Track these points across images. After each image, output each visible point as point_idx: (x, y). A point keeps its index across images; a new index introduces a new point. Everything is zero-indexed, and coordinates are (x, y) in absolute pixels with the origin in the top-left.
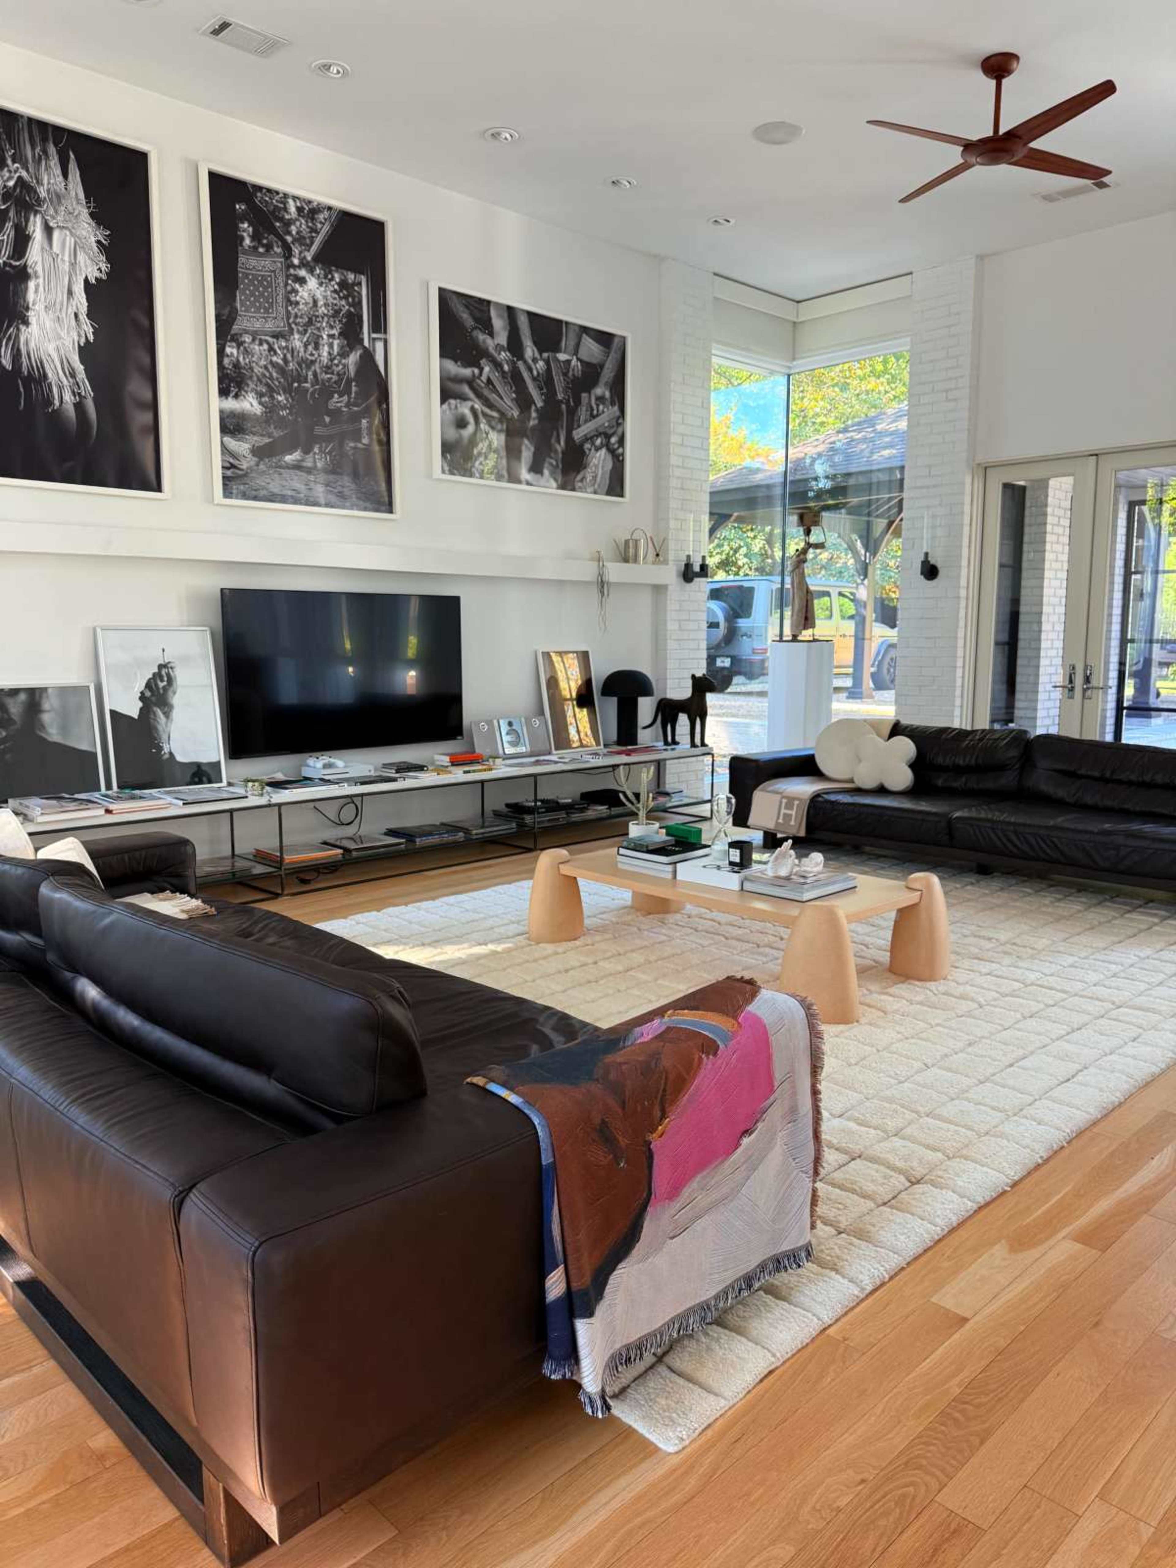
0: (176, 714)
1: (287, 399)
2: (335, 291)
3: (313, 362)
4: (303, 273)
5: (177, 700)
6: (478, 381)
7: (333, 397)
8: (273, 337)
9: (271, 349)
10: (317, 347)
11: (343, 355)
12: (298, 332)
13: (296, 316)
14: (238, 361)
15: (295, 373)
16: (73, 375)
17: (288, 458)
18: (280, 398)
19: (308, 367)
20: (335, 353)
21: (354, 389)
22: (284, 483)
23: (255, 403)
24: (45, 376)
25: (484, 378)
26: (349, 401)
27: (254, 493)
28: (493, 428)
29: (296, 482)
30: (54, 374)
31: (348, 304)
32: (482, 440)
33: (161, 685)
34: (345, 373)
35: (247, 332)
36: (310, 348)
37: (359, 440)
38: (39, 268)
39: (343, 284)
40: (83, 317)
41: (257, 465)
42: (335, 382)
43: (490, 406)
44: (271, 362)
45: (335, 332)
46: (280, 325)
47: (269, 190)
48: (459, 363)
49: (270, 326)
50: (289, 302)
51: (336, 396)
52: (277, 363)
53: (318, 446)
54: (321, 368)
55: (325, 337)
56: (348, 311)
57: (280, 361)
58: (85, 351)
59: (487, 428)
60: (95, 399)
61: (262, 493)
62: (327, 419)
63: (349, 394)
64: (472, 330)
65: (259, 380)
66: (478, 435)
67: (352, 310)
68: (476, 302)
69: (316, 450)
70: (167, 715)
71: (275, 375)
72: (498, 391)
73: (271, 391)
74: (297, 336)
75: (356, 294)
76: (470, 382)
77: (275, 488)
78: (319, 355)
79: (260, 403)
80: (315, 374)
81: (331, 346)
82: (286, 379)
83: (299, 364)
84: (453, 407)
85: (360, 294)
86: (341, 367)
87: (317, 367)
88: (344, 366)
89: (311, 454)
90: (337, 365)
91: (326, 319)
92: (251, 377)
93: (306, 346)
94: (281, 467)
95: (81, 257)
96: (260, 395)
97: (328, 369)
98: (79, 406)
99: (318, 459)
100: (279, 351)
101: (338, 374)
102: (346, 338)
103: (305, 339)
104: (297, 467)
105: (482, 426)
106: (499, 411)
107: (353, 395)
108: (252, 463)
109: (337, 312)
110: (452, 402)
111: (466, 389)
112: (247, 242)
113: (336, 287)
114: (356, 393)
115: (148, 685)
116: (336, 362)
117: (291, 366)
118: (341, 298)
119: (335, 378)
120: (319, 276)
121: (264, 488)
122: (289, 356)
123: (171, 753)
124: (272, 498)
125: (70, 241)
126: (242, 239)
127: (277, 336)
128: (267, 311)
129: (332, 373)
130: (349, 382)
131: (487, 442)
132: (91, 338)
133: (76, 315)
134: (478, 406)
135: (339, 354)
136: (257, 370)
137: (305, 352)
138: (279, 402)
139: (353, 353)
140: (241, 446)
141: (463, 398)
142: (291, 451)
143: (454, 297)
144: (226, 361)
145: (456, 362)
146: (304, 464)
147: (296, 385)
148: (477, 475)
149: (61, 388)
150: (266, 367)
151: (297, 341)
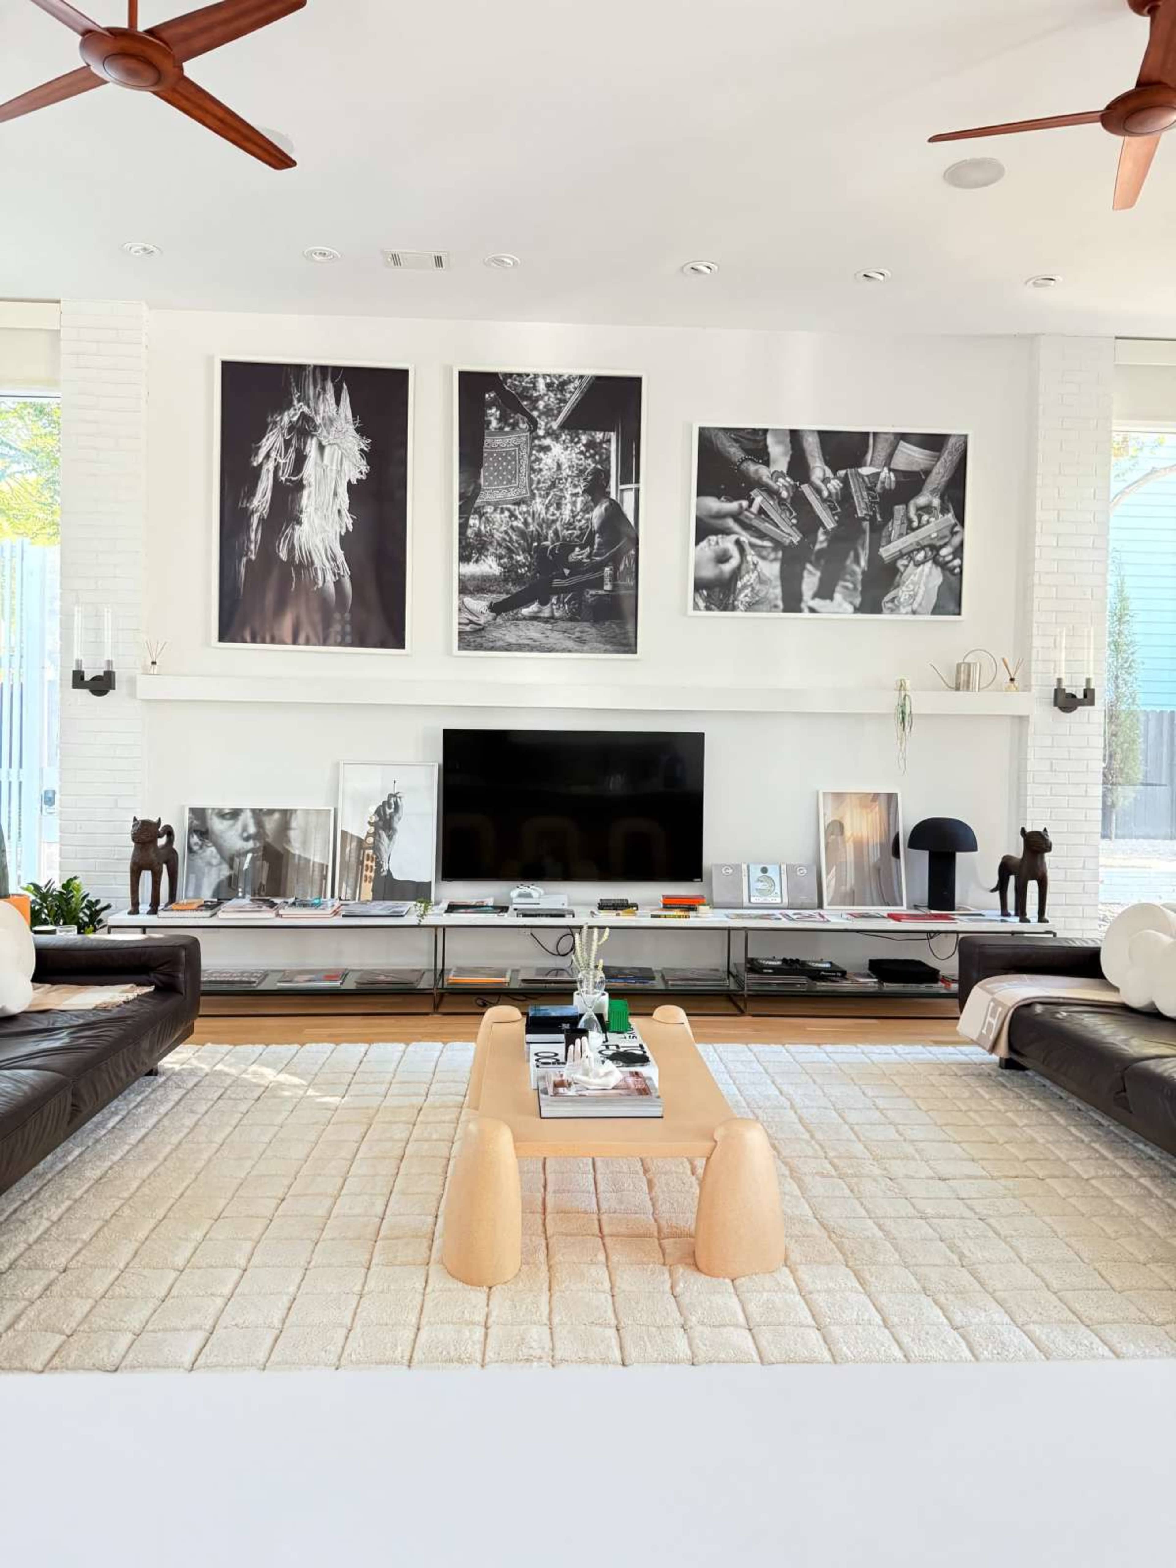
0: (398, 838)
1: (526, 558)
2: (581, 453)
3: (554, 522)
4: (547, 442)
5: (399, 825)
6: (747, 513)
7: (573, 550)
8: (514, 504)
9: (512, 515)
10: (559, 506)
11: (587, 509)
12: (540, 496)
13: (539, 482)
14: (479, 530)
15: (535, 533)
16: (334, 560)
17: (525, 611)
18: (519, 558)
19: (549, 527)
20: (578, 509)
21: (597, 540)
22: (521, 633)
23: (494, 565)
24: (312, 563)
25: (755, 509)
26: (591, 552)
27: (491, 644)
28: (764, 558)
29: (534, 631)
30: (321, 561)
31: (595, 462)
32: (748, 572)
33: (389, 811)
34: (587, 527)
35: (489, 504)
36: (552, 509)
37: (601, 587)
38: (312, 480)
39: (590, 445)
40: (346, 513)
41: (495, 619)
42: (577, 537)
43: (762, 535)
44: (512, 527)
45: (579, 490)
46: (522, 493)
47: (519, 375)
48: (722, 499)
49: (513, 495)
50: (533, 470)
51: (577, 549)
52: (517, 527)
53: (556, 597)
54: (562, 526)
55: (568, 496)
56: (595, 468)
57: (521, 525)
58: (345, 540)
59: (756, 559)
60: (352, 577)
61: (499, 644)
62: (567, 571)
63: (592, 547)
64: (741, 463)
65: (499, 545)
66: (744, 567)
67: (599, 466)
68: (748, 433)
69: (554, 601)
70: (391, 838)
71: (514, 538)
72: (772, 519)
73: (510, 551)
74: (538, 500)
75: (604, 451)
76: (736, 516)
77: (511, 638)
78: (561, 514)
79: (500, 565)
80: (556, 533)
81: (574, 504)
82: (526, 541)
83: (541, 526)
84: (713, 543)
85: (608, 451)
86: (583, 522)
87: (558, 525)
88: (588, 520)
89: (549, 605)
90: (580, 521)
91: (570, 480)
92: (491, 543)
93: (547, 508)
94: (517, 620)
95: (347, 464)
96: (500, 557)
97: (569, 525)
98: (338, 585)
100: (520, 516)
101: (581, 529)
102: (590, 494)
103: (547, 501)
104: (534, 618)
105: (749, 558)
106: (772, 539)
107: (596, 546)
108: (490, 618)
109: (581, 472)
110: (713, 538)
111: (730, 523)
113: (583, 448)
114: (599, 544)
115: (379, 811)
116: (579, 518)
117: (532, 528)
118: (586, 458)
119: (577, 533)
120: (564, 441)
121: (500, 639)
122: (530, 520)
123: (389, 871)
124: (509, 648)
125: (337, 452)
126: (489, 423)
127: (517, 503)
128: (509, 482)
129: (574, 529)
130: (592, 534)
131: (756, 574)
132: (351, 528)
133: (339, 512)
134: (745, 537)
135: (582, 510)
136: (497, 535)
137: (546, 513)
138: (517, 562)
139: (598, 507)
140: (479, 605)
141: (727, 532)
142: (527, 603)
143: (721, 434)
144: (469, 532)
145: (719, 498)
146: (542, 615)
147: (535, 544)
148: (742, 607)
149: (324, 571)
150: (506, 532)
151: (538, 505)
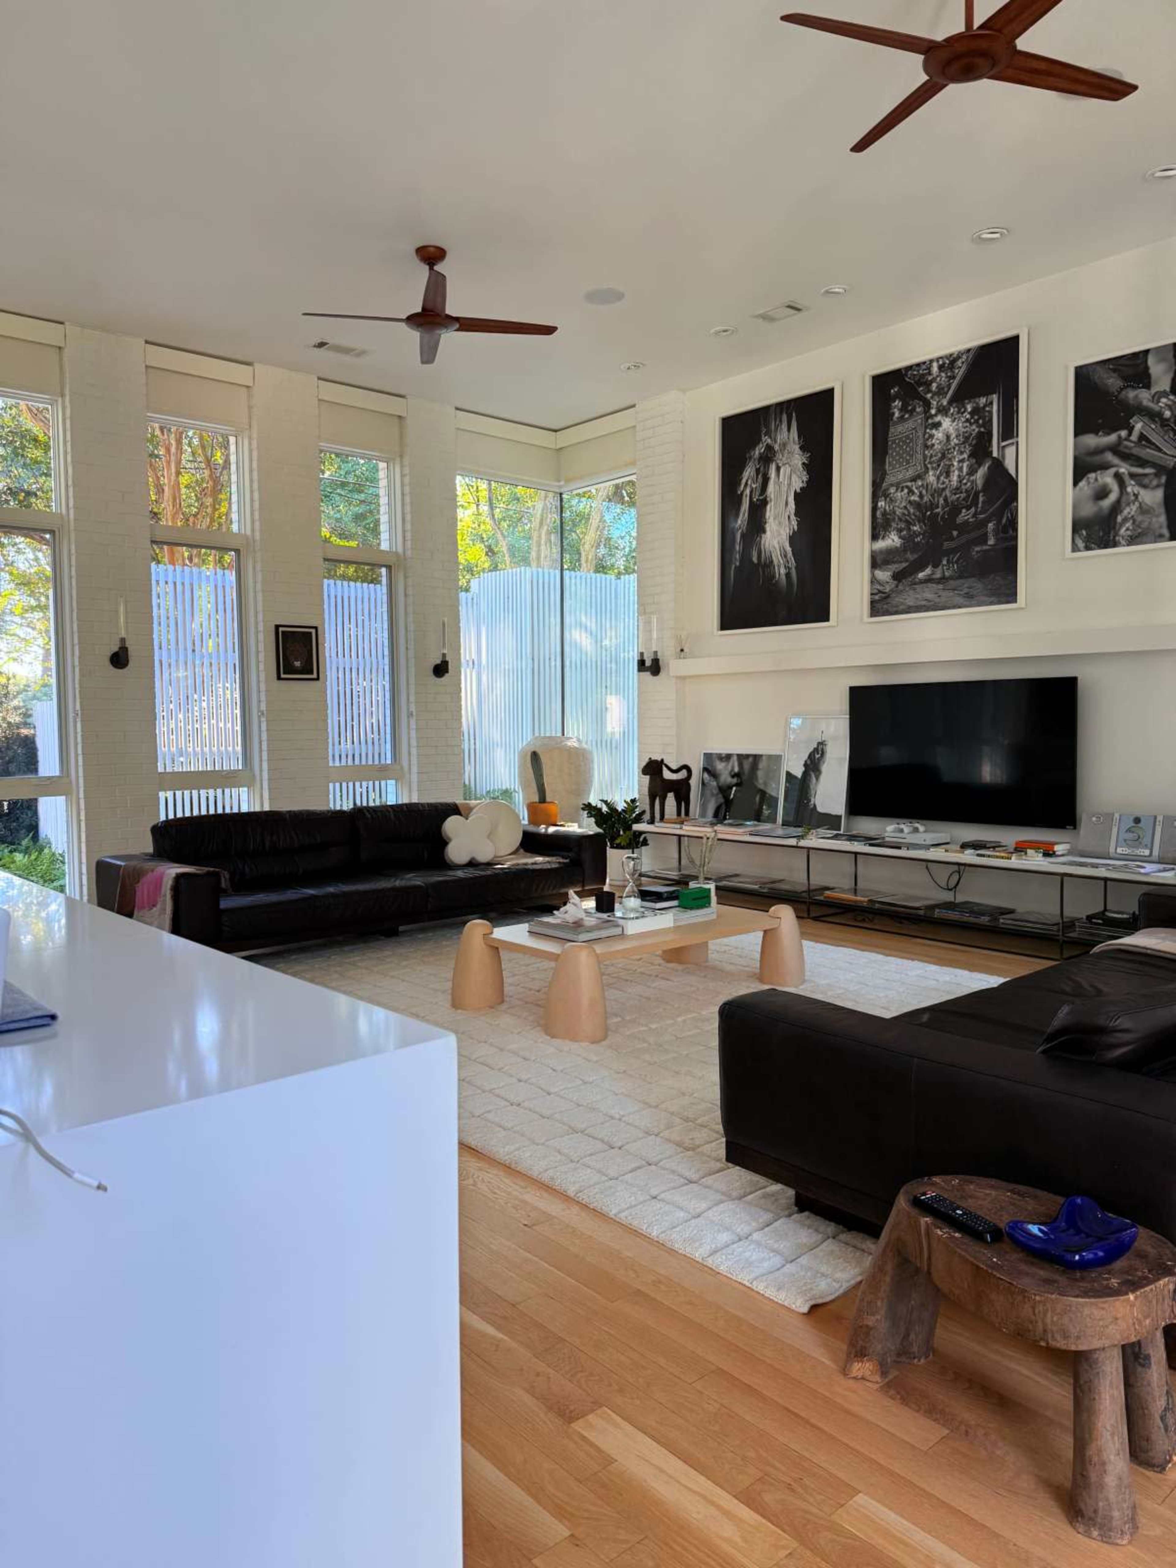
0: (823, 778)
1: (921, 527)
2: (967, 420)
3: (944, 489)
4: (938, 418)
5: (824, 768)
6: (1126, 443)
7: (961, 512)
8: (911, 481)
9: (911, 492)
10: (948, 474)
11: (972, 471)
12: (933, 468)
13: (931, 456)
14: (885, 510)
15: (928, 503)
16: (786, 556)
17: (921, 575)
18: (915, 528)
19: (940, 495)
20: (965, 473)
21: (981, 499)
22: (918, 596)
23: (896, 538)
24: (772, 562)
25: (1134, 437)
26: (976, 511)
27: (895, 609)
28: (1145, 487)
29: (928, 593)
30: (777, 559)
31: (979, 426)
32: (1128, 504)
33: (817, 756)
34: (973, 488)
35: (892, 485)
36: (942, 478)
37: (985, 542)
38: (772, 496)
39: (976, 411)
40: (793, 517)
41: (897, 586)
42: (964, 499)
43: (1142, 462)
44: (910, 502)
45: (965, 456)
46: (919, 468)
47: (918, 365)
48: (1100, 433)
49: (910, 473)
50: (926, 447)
51: (964, 511)
52: (915, 501)
53: (946, 558)
54: (951, 492)
55: (955, 464)
56: (979, 432)
57: (917, 499)
58: (792, 539)
59: (1136, 489)
60: (796, 568)
61: (901, 607)
62: (955, 533)
63: (976, 505)
64: (1119, 393)
65: (900, 520)
66: (1124, 499)
67: (982, 430)
68: (1129, 359)
69: (945, 562)
70: (817, 778)
71: (912, 511)
72: (1154, 444)
73: (909, 524)
74: (931, 473)
75: (987, 414)
76: (1115, 449)
77: (910, 602)
78: (950, 481)
79: (900, 537)
80: (946, 500)
81: (960, 469)
82: (921, 511)
83: (932, 495)
84: (1092, 481)
85: (991, 413)
86: (969, 484)
87: (947, 492)
88: (972, 482)
89: (940, 567)
90: (966, 484)
91: (957, 448)
92: (894, 519)
93: (938, 478)
94: (915, 584)
95: (794, 478)
96: (900, 531)
97: (957, 490)
98: (788, 575)
99: (945, 569)
100: (916, 491)
101: (967, 491)
102: (975, 457)
103: (938, 472)
104: (929, 580)
105: (1129, 489)
106: (1153, 465)
107: (980, 505)
108: (893, 586)
109: (967, 438)
110: (1092, 476)
111: (1109, 457)
112: (897, 415)
113: (968, 416)
114: (983, 502)
115: (810, 756)
116: (965, 481)
117: (926, 499)
118: (971, 424)
119: (963, 495)
120: (952, 414)
121: (902, 603)
122: (924, 492)
123: (815, 806)
124: (909, 610)
125: (788, 470)
126: (893, 414)
127: (914, 479)
128: (908, 462)
129: (961, 493)
130: (977, 494)
131: (1137, 504)
132: (796, 528)
133: (789, 517)
134: (1124, 469)
135: (968, 474)
136: (899, 512)
137: (938, 483)
138: (914, 532)
139: (982, 468)
140: (883, 575)
141: (1105, 467)
142: (922, 568)
143: (1098, 368)
144: (878, 513)
145: (1097, 434)
146: (934, 577)
147: (929, 513)
148: (1123, 542)
149: (779, 566)
150: (905, 507)
151: (931, 478)
